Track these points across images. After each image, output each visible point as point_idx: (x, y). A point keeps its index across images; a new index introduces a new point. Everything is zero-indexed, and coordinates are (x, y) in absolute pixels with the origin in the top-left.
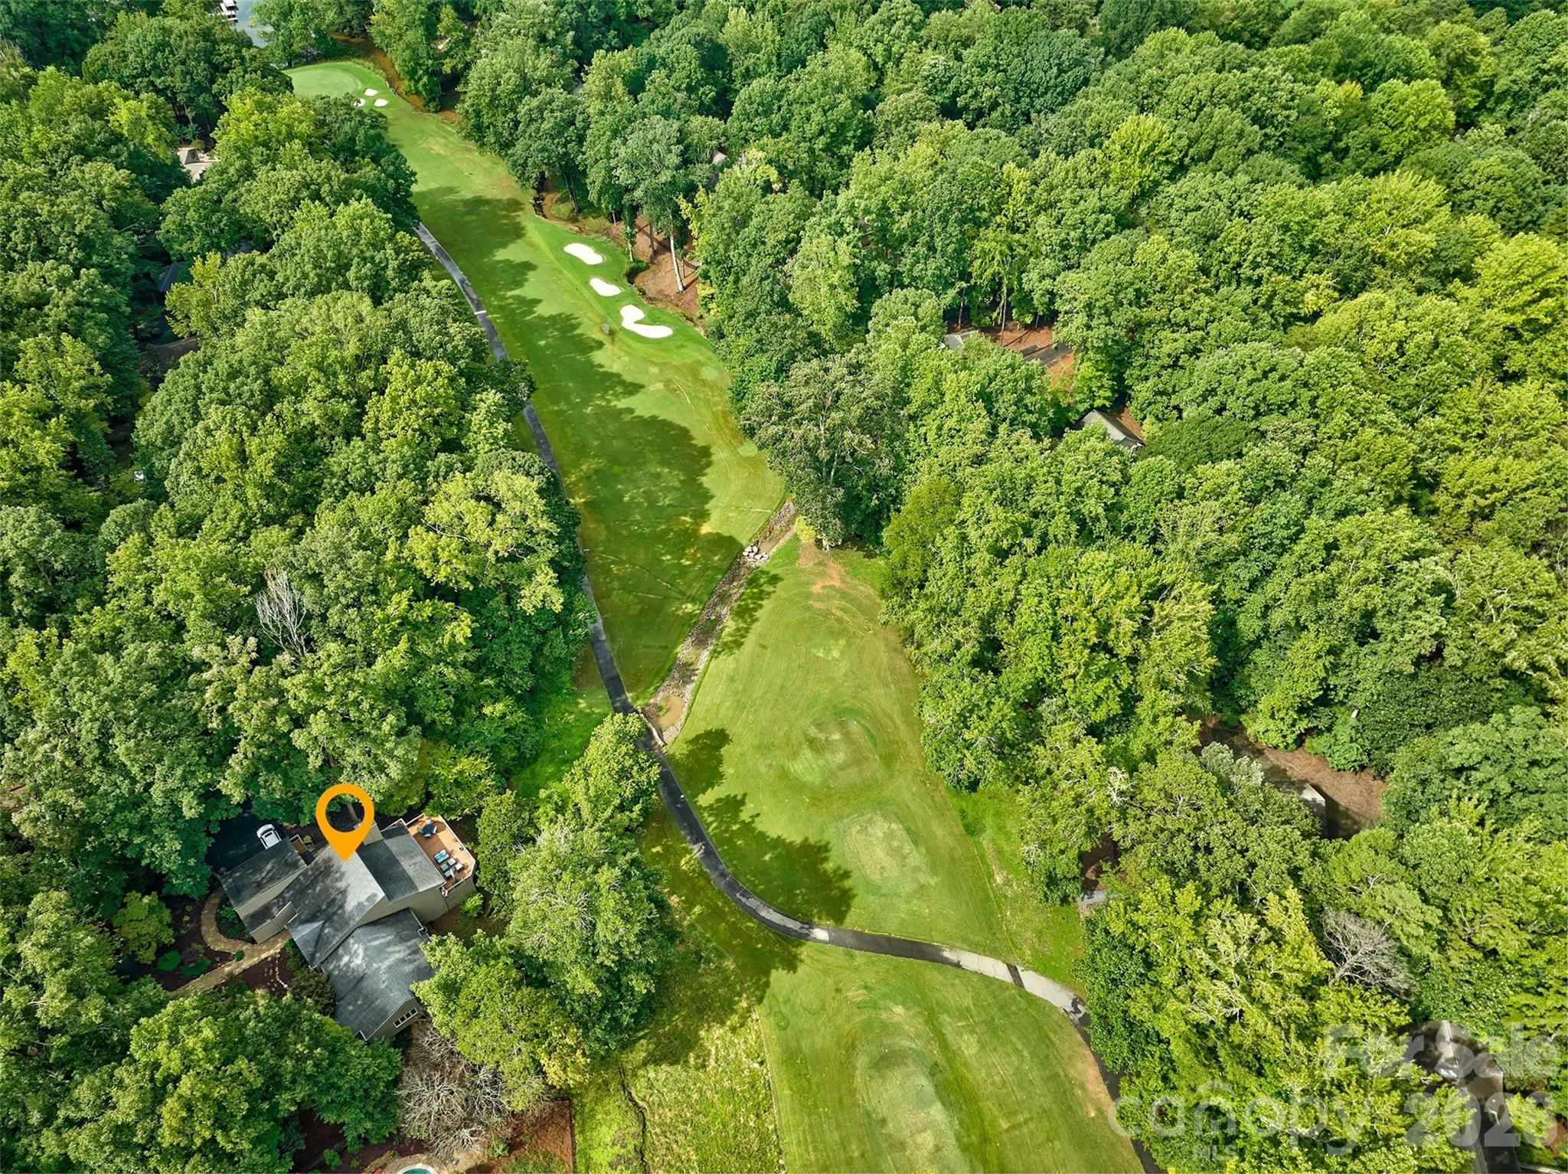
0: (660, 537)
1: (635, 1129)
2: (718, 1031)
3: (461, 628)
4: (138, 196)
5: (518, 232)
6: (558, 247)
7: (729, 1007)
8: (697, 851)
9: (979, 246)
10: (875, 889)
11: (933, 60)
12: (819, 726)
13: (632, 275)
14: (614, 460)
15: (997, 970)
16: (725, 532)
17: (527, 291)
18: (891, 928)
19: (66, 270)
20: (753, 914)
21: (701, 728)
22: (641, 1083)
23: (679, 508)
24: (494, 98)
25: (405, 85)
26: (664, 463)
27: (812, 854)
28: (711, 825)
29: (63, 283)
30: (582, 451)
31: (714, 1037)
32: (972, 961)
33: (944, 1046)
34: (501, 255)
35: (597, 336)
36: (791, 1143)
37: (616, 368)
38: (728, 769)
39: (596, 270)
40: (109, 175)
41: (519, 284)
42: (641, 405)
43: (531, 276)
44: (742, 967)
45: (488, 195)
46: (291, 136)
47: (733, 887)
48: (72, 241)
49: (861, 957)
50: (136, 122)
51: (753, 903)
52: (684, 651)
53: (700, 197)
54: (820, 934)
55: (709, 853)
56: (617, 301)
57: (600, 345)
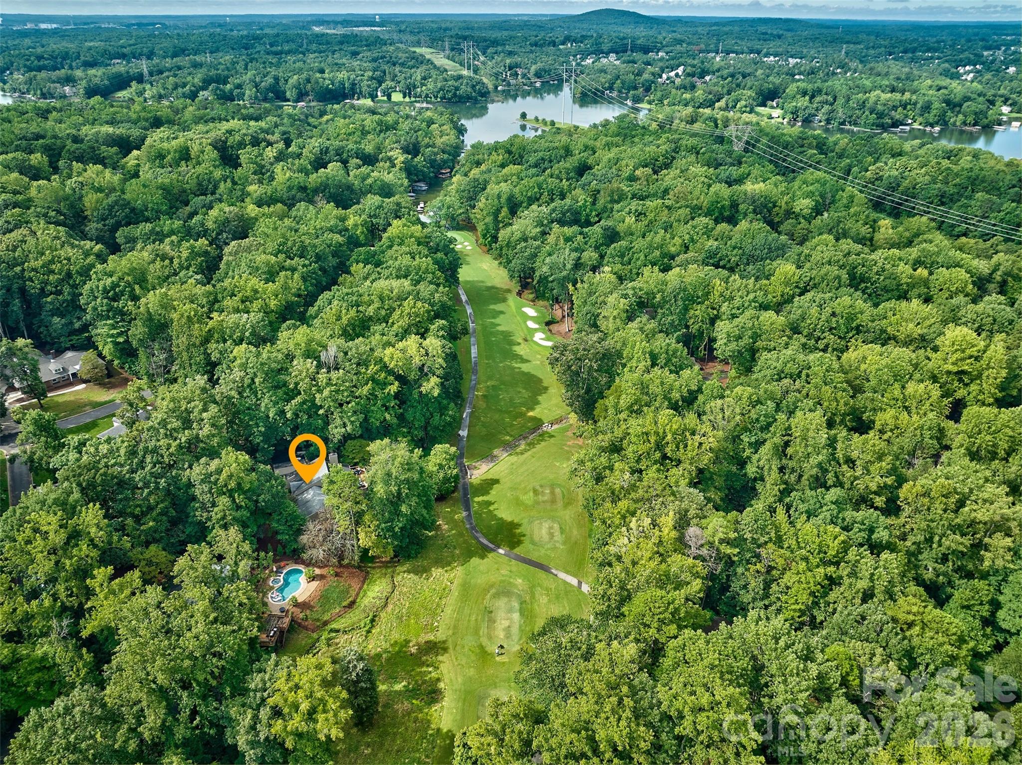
0: (508, 412)
1: (390, 590)
2: (440, 570)
3: (394, 388)
4: (345, 248)
5: (504, 300)
6: (519, 308)
7: (449, 564)
8: (464, 514)
9: (692, 312)
10: (533, 543)
11: (712, 244)
12: (541, 486)
13: (548, 324)
14: (503, 383)
15: (574, 581)
16: (539, 416)
17: (497, 321)
18: (534, 557)
19: (307, 262)
20: (477, 538)
21: (490, 477)
22: (400, 578)
23: (523, 404)
24: (509, 242)
25: (481, 240)
26: (524, 388)
27: (513, 526)
28: (475, 507)
29: (304, 266)
30: (490, 378)
31: (436, 572)
32: (562, 575)
33: (533, 596)
34: (492, 307)
35: (520, 340)
36: (448, 610)
37: (521, 353)
38: (493, 492)
39: (532, 318)
40: (338, 238)
41: (494, 318)
42: (525, 367)
43: (502, 316)
44: (462, 554)
45: (498, 286)
46: (411, 237)
47: (473, 528)
48: (314, 254)
49: (514, 562)
50: (356, 225)
51: (478, 535)
52: (496, 452)
53: (579, 285)
54: (501, 551)
55: (469, 515)
56: (536, 330)
57: (519, 344)
